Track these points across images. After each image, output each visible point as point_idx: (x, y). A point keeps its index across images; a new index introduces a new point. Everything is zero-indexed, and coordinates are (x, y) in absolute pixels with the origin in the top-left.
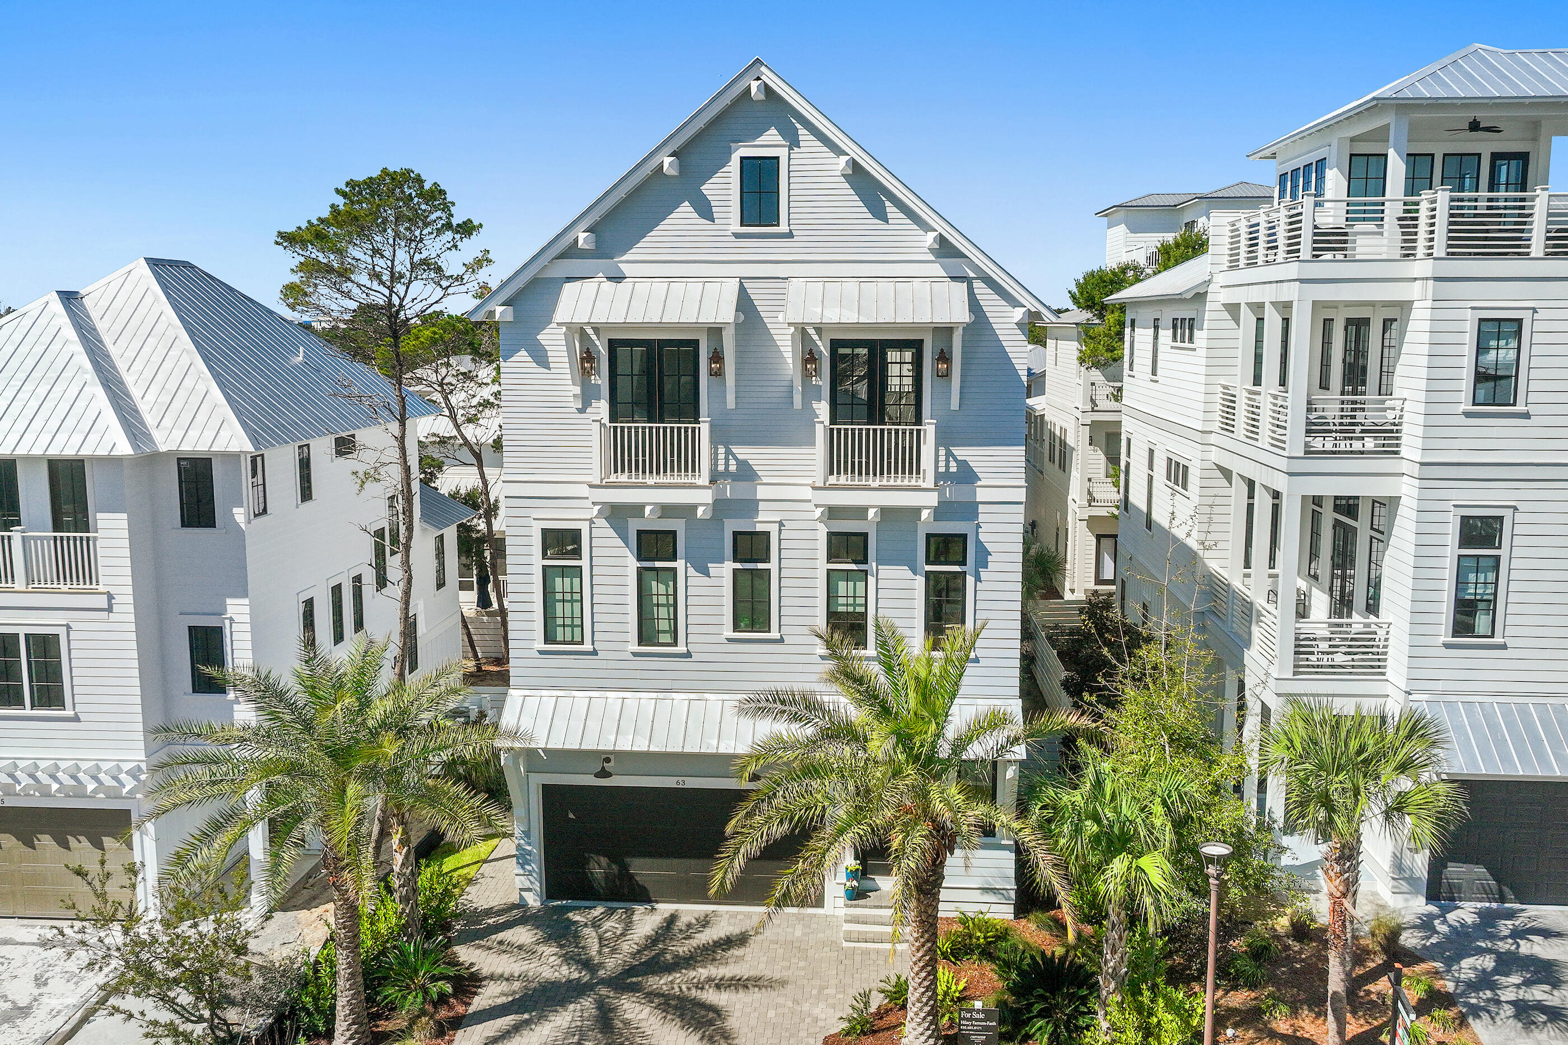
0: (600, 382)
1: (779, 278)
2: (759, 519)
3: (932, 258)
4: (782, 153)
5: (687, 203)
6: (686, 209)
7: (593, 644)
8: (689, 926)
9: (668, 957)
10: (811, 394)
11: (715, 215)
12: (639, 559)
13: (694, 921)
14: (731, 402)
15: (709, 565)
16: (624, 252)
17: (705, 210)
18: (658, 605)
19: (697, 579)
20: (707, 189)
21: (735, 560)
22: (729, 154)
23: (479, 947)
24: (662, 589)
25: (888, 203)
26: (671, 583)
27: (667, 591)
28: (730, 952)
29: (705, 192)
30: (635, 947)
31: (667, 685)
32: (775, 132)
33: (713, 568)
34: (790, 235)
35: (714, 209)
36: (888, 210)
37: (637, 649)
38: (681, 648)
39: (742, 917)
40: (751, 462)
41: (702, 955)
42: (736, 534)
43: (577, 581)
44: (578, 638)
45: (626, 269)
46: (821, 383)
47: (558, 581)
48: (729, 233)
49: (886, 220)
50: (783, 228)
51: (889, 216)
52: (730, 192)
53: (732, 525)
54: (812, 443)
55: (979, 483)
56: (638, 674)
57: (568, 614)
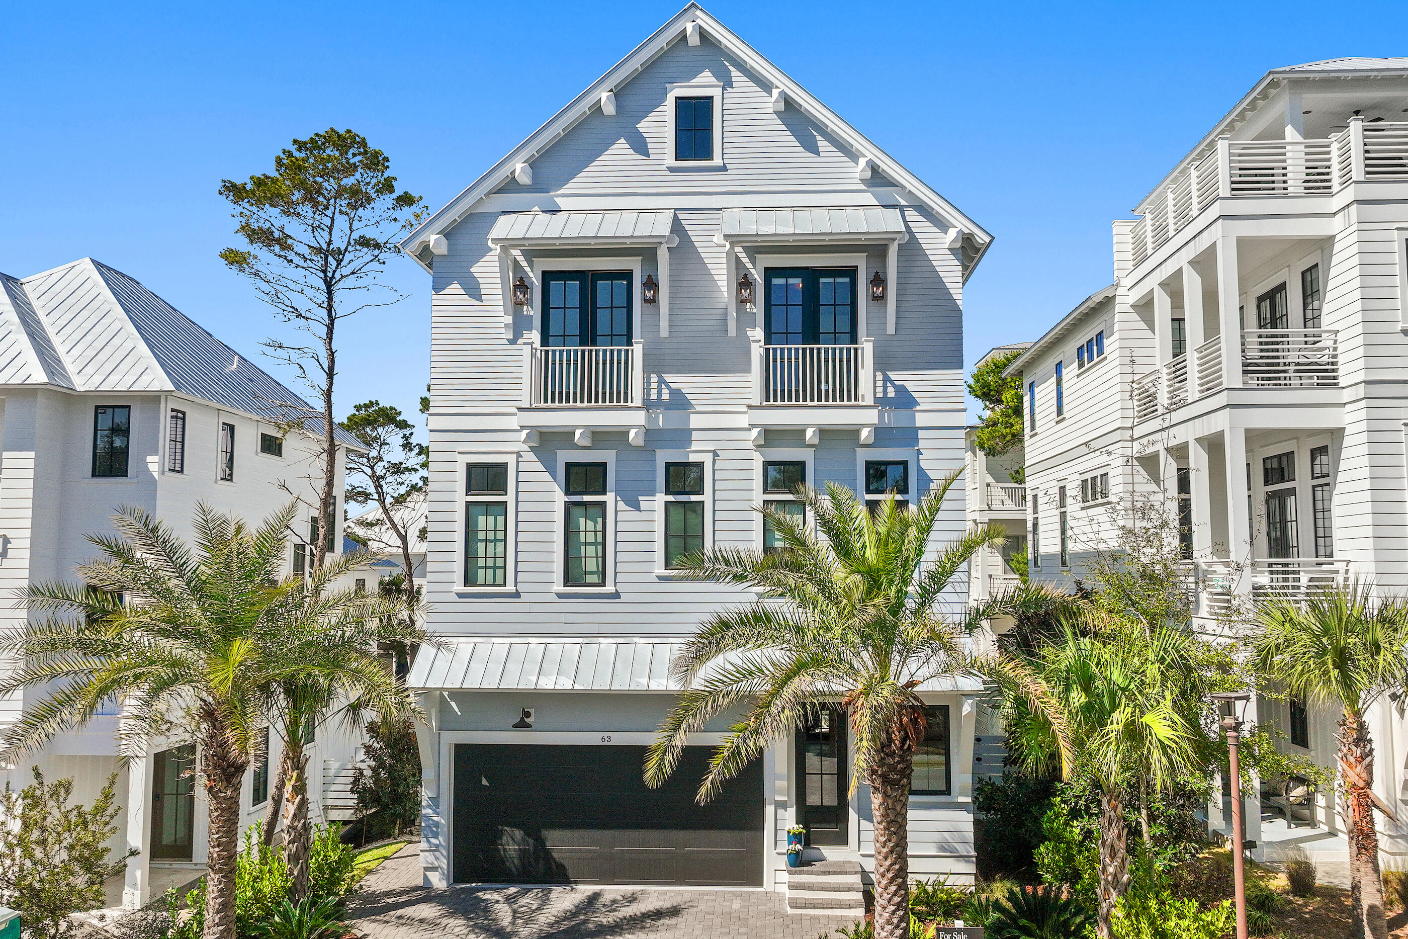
0: (532, 313)
1: (713, 209)
2: (693, 449)
3: (863, 187)
4: (716, 93)
5: (622, 140)
6: (622, 146)
7: (516, 585)
8: (614, 902)
9: (591, 926)
10: (745, 321)
11: (650, 151)
12: (567, 492)
13: (620, 898)
14: (664, 332)
15: (640, 498)
16: (561, 185)
17: (640, 146)
18: (586, 544)
19: (628, 514)
20: (642, 127)
21: (667, 493)
22: (665, 94)
23: (374, 921)
24: (590, 525)
25: (819, 138)
26: (600, 520)
27: (595, 527)
28: (662, 921)
29: (641, 130)
30: (554, 918)
31: (594, 629)
32: (710, 74)
33: (644, 502)
34: (724, 168)
35: (649, 146)
36: (819, 144)
37: (561, 589)
38: (609, 588)
39: (672, 894)
40: (684, 391)
41: (628, 924)
42: (668, 465)
43: (501, 519)
44: (500, 580)
45: (562, 203)
46: (755, 310)
47: (482, 519)
48: (664, 168)
49: (818, 153)
50: (717, 161)
51: (820, 149)
52: (666, 129)
53: (665, 456)
54: (747, 369)
55: (918, 408)
56: (562, 618)
57: (490, 553)
